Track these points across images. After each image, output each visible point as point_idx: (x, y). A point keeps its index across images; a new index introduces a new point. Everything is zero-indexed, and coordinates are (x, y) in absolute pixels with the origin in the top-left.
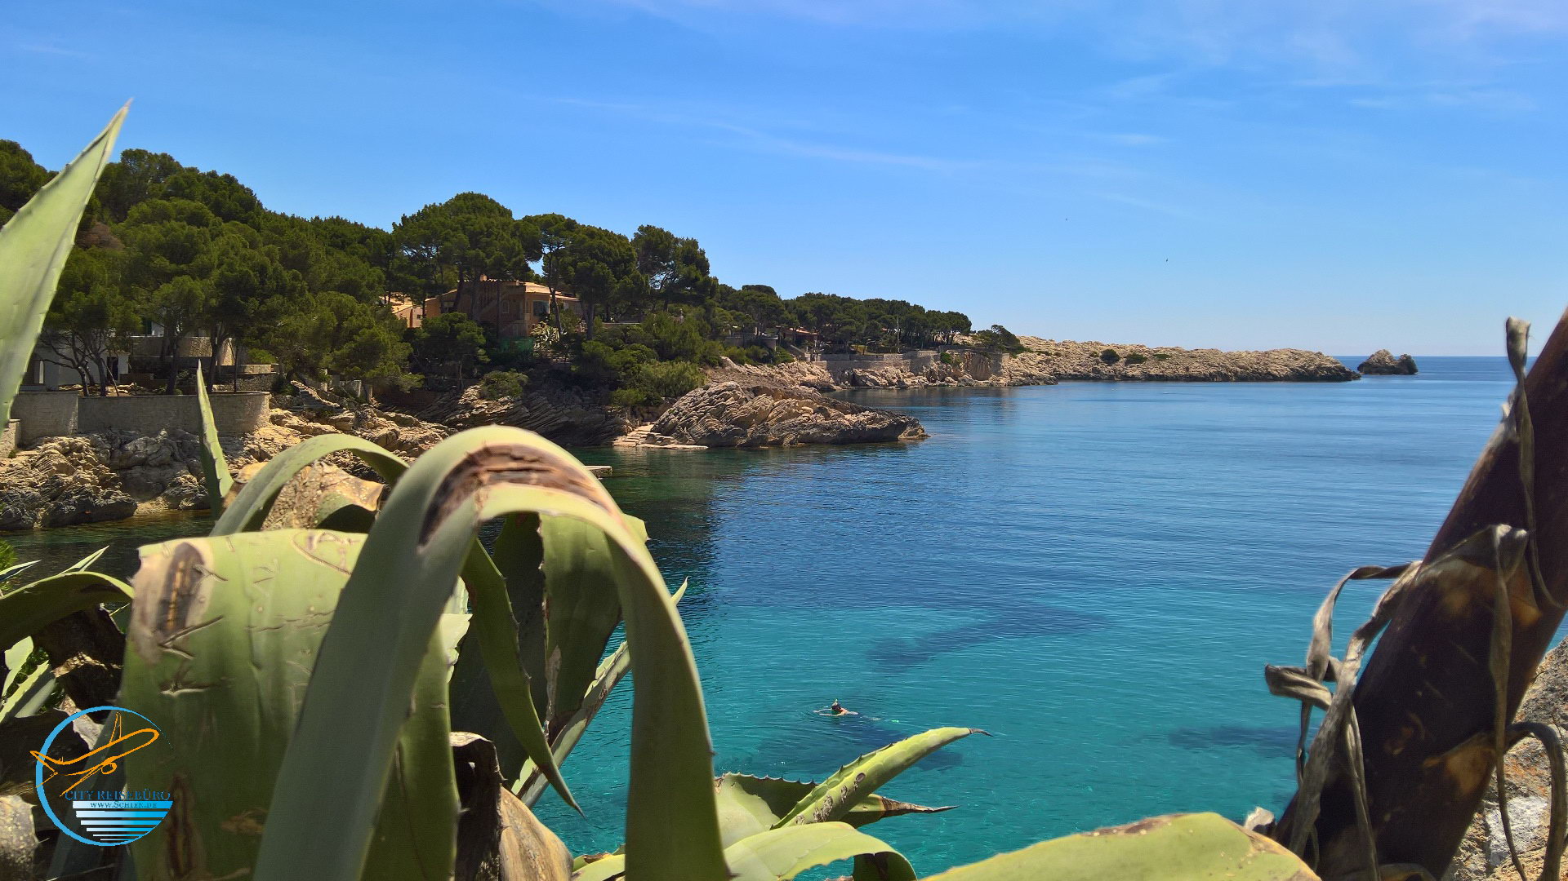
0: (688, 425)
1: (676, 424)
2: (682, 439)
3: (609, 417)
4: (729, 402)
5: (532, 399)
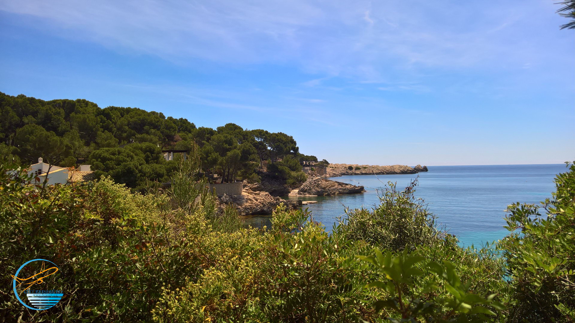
0: (310, 189)
1: (306, 190)
2: (310, 193)
3: (285, 188)
4: (320, 183)
5: (264, 183)
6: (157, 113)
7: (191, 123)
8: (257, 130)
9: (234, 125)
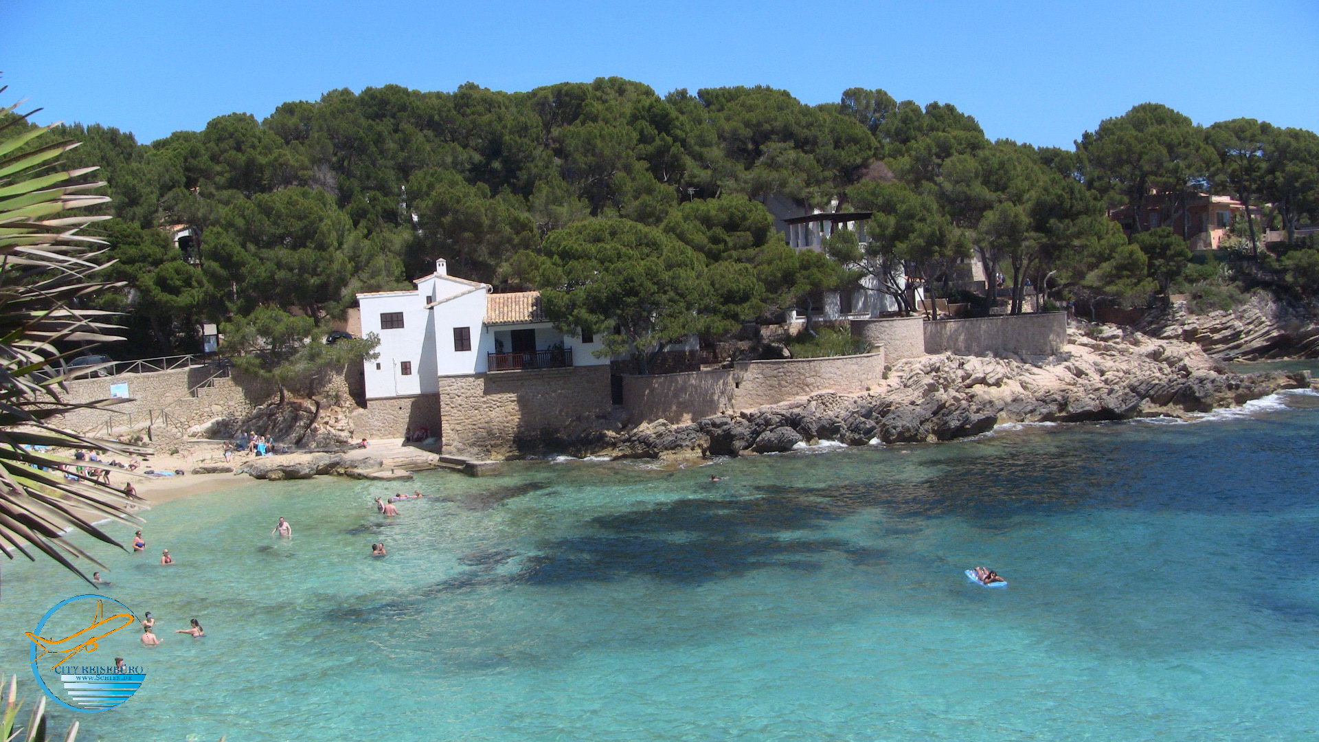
7: (966, 115)
8: (1234, 121)
9: (1157, 108)
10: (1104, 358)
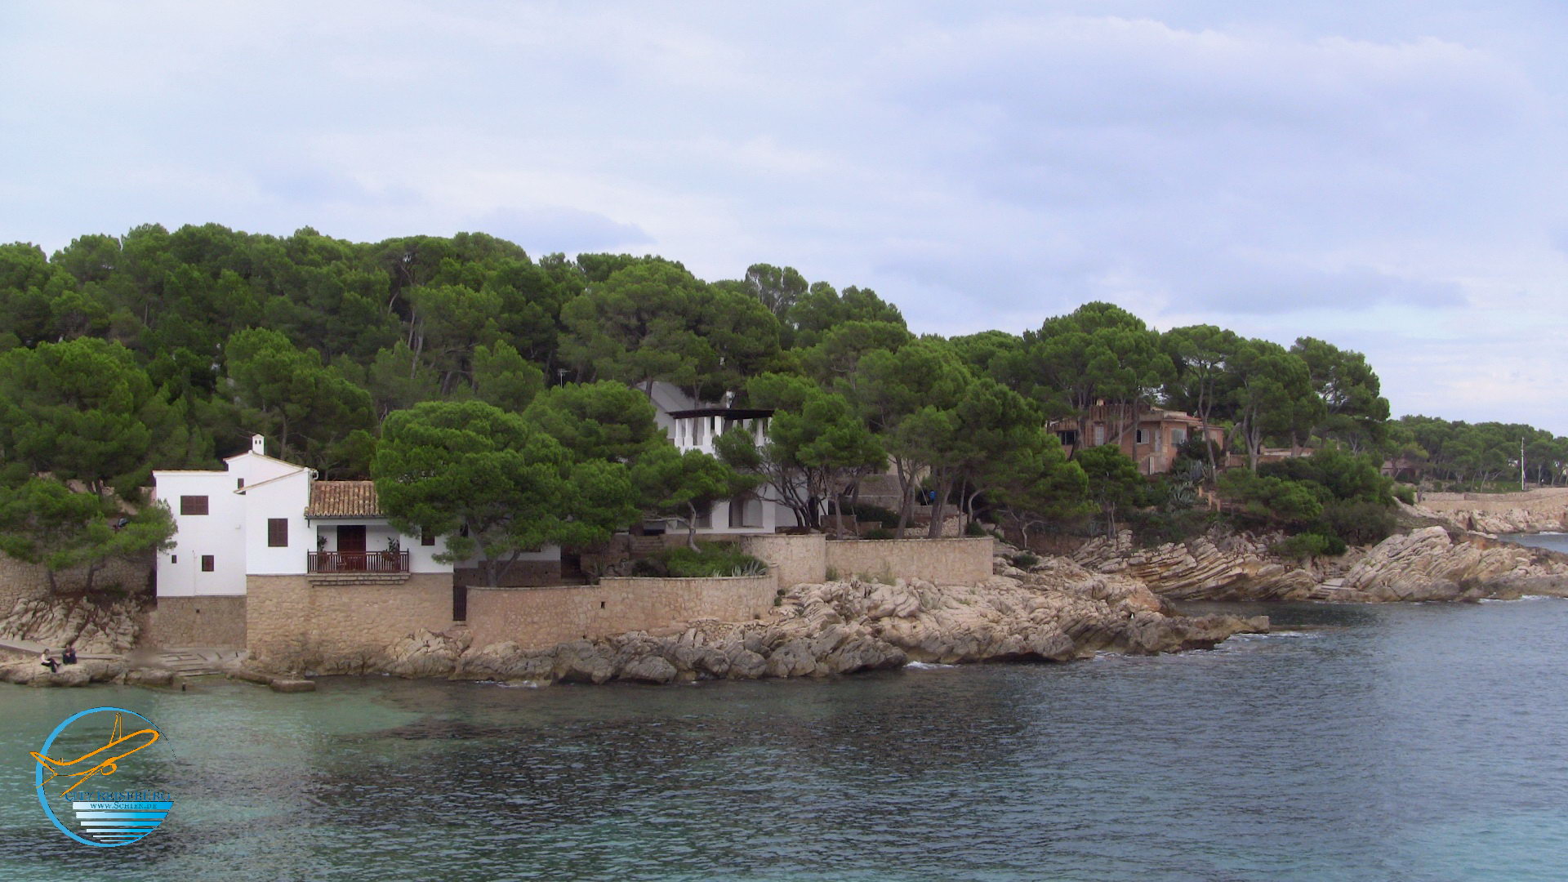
1: (1374, 578)
6: (776, 272)
8: (1195, 328)
9: (1107, 308)
10: (1034, 593)
